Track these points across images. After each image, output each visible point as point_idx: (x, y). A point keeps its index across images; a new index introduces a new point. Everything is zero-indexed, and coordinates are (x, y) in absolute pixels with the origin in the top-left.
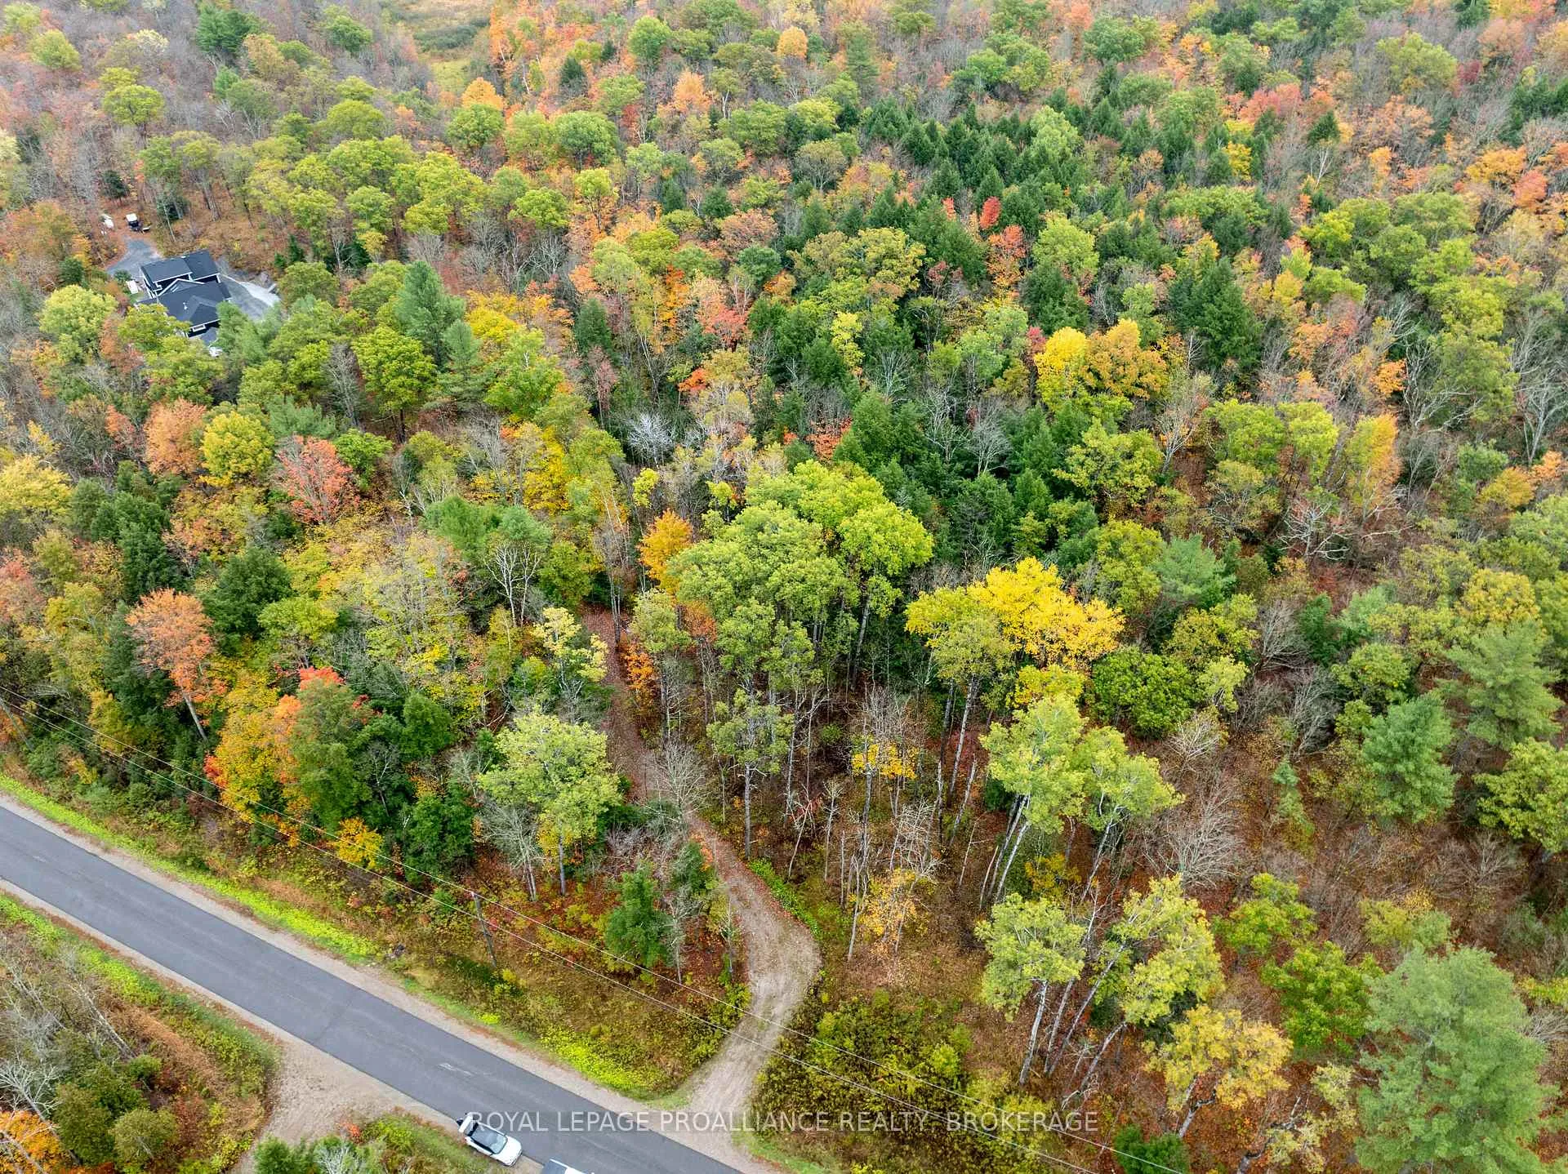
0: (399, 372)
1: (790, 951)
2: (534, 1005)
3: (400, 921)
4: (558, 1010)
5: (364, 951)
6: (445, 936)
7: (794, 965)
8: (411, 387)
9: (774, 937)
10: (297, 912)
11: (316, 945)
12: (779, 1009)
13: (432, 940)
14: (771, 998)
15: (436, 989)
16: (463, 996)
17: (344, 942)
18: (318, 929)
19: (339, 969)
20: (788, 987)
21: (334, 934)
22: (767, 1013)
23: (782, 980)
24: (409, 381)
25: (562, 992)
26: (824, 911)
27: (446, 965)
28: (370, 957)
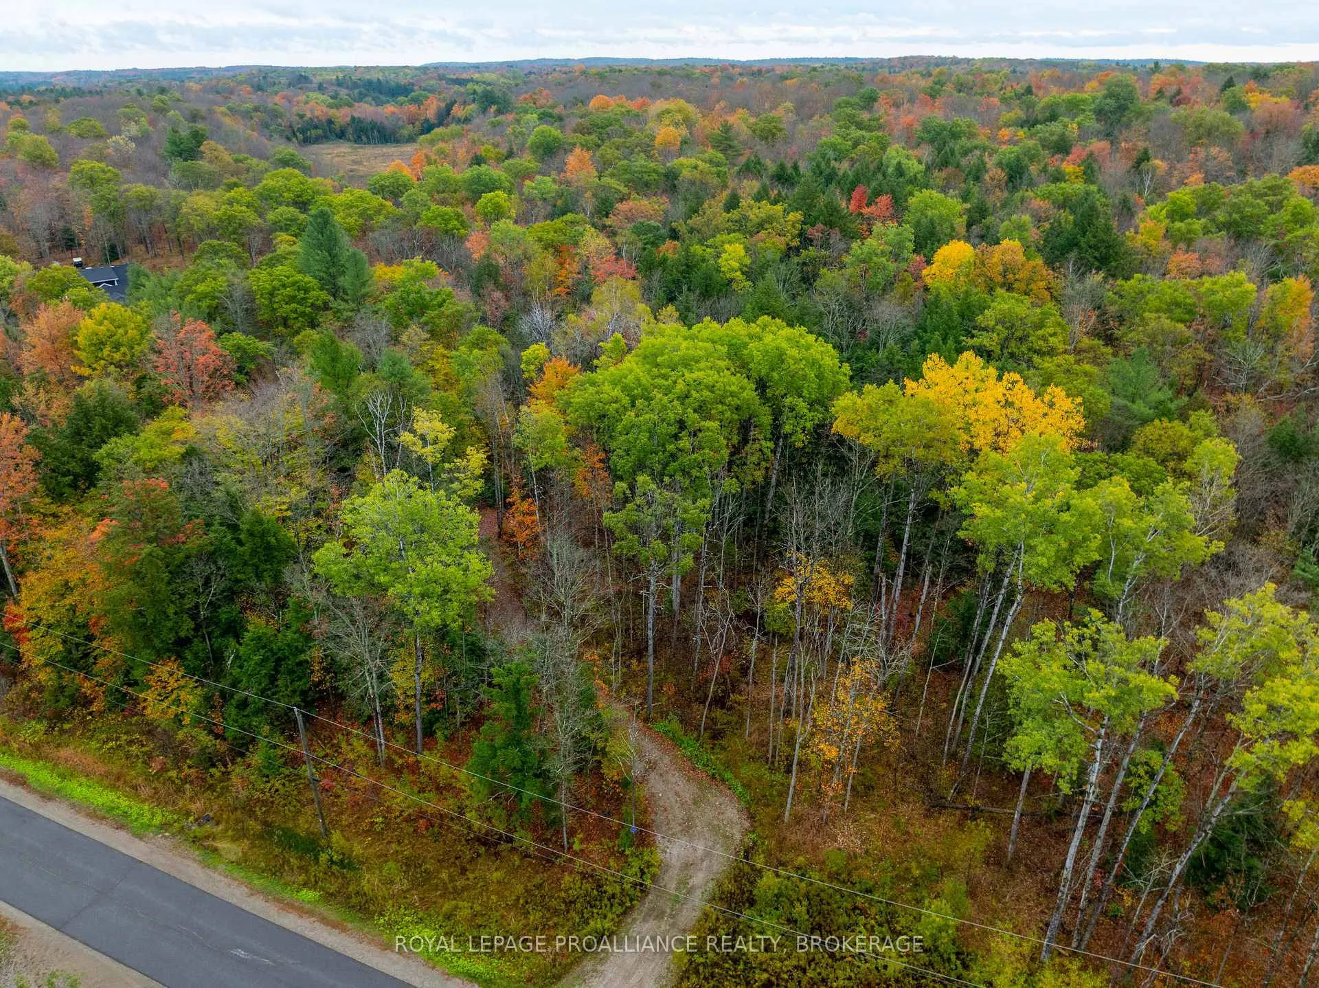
0: (292, 299)
1: (709, 813)
2: (369, 881)
3: (212, 788)
4: (401, 884)
5: (157, 820)
6: (264, 803)
7: (715, 829)
8: (303, 314)
9: (687, 797)
10: (83, 780)
11: (95, 814)
12: (698, 878)
13: (248, 808)
14: (687, 866)
15: (242, 863)
16: (275, 870)
17: (134, 812)
18: (103, 797)
19: (121, 842)
20: (708, 854)
21: (124, 803)
22: (682, 883)
23: (701, 847)
24: (300, 309)
25: (409, 864)
26: (747, 771)
27: (261, 837)
28: (164, 826)
